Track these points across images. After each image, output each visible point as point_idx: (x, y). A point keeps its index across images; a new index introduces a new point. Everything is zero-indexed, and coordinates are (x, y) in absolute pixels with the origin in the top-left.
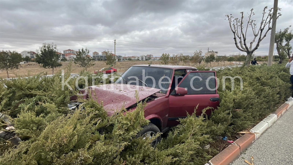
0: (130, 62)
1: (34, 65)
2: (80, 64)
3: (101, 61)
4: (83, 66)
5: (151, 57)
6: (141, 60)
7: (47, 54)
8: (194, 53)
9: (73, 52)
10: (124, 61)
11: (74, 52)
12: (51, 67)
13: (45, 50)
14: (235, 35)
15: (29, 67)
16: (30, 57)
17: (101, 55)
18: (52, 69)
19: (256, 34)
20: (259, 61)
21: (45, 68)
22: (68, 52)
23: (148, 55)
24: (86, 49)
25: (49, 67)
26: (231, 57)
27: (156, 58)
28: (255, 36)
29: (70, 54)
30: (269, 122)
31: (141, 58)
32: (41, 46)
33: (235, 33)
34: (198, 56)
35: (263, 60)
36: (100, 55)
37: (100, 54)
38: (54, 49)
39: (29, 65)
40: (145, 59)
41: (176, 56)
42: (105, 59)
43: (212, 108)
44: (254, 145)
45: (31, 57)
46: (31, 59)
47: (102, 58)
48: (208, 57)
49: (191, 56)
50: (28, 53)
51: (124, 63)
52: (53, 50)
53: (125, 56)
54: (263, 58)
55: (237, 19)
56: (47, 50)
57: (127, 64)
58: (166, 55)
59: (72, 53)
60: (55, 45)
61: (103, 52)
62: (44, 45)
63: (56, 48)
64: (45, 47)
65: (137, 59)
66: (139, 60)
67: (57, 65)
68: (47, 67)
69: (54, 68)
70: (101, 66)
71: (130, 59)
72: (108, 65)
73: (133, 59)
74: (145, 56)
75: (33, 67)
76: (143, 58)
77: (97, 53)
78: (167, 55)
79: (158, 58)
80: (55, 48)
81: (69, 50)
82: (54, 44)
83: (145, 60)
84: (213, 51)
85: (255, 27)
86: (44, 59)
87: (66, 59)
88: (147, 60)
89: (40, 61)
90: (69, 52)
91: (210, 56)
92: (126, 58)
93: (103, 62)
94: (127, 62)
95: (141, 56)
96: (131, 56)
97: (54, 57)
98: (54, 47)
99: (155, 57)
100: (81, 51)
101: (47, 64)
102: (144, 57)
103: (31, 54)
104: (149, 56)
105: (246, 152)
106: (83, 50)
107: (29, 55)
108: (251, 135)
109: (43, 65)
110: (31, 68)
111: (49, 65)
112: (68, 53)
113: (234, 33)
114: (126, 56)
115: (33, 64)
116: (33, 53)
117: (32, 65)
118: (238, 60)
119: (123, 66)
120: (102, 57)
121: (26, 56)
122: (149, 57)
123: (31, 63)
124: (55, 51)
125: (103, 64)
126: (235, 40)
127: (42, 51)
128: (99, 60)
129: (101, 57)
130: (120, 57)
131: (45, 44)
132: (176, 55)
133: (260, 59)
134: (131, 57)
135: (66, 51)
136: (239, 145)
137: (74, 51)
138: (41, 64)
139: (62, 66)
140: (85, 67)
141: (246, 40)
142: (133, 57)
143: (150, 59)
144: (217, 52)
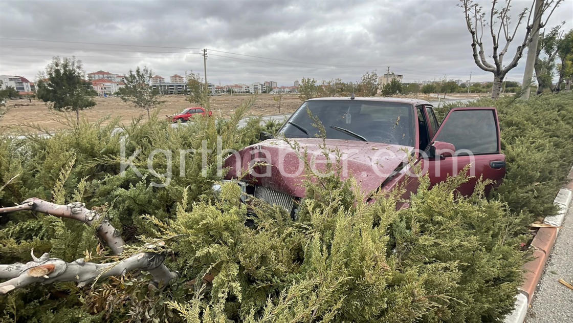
0: (231, 97)
1: (28, 105)
2: (135, 102)
3: (170, 95)
4: (141, 106)
5: (274, 85)
6: (253, 92)
7: (62, 80)
8: (363, 79)
9: (109, 76)
10: (219, 94)
11: (111, 77)
12: (72, 108)
13: (57, 71)
14: (473, 37)
15: (17, 111)
16: (15, 89)
17: (170, 82)
18: (74, 112)
19: (510, 37)
20: (477, 92)
21: (60, 111)
22: (99, 76)
23: (267, 82)
24: (144, 70)
25: (68, 108)
26: (428, 86)
27: (284, 88)
28: (508, 40)
29: (102, 80)
30: (565, 204)
31: (253, 89)
32: (50, 62)
33: (475, 35)
34: (369, 83)
35: (485, 90)
36: (168, 83)
37: (168, 80)
38: (77, 70)
39: (16, 105)
40: (262, 90)
41: (329, 83)
42: (179, 91)
43: (493, 182)
44: (558, 248)
45: (17, 88)
46: (18, 92)
47: (173, 89)
48: (388, 84)
49: (356, 83)
50: (11, 79)
51: (220, 98)
52: (75, 72)
53: (220, 84)
54: (484, 87)
55: (477, 5)
56: (62, 71)
57: (227, 102)
58: (308, 82)
59: (107, 78)
60: (79, 61)
61: (173, 75)
62: (55, 61)
63: (82, 67)
64: (57, 65)
65: (245, 91)
66: (248, 92)
67: (87, 103)
68: (63, 109)
69: (80, 111)
70: (173, 106)
71: (230, 91)
72: (192, 104)
73: (236, 90)
74: (262, 85)
75: (26, 110)
76: (257, 88)
77: (160, 78)
78: (311, 81)
79: (288, 87)
80: (79, 67)
81: (101, 72)
82: (76, 60)
83: (261, 92)
84: (393, 73)
85: (508, 22)
86: (54, 92)
87: (96, 92)
88: (265, 92)
89: (48, 96)
90: (101, 76)
91: (392, 82)
92: (222, 88)
93: (176, 97)
94: (225, 98)
95: (252, 85)
96: (232, 84)
97: (76, 88)
98: (76, 64)
99: (280, 87)
100: (134, 73)
101: (63, 101)
102: (260, 87)
103: (17, 83)
104: (269, 83)
105: (553, 261)
106: (138, 72)
107: (13, 84)
108: (552, 229)
109: (55, 104)
110: (23, 113)
111: (67, 105)
112: (97, 80)
113: (473, 33)
114: (223, 84)
115: (26, 104)
116: (20, 80)
117: (22, 105)
118: (442, 90)
119: (221, 104)
120: (173, 86)
121: (7, 87)
122: (269, 87)
123: (19, 101)
124: (79, 73)
125: (178, 101)
126: (473, 49)
127: (51, 75)
128: (166, 93)
129: (170, 86)
130: (210, 86)
131: (57, 58)
132: (327, 81)
133: (478, 88)
134: (232, 86)
135: (94, 74)
136: (542, 248)
137: (111, 74)
138: (49, 103)
139: (96, 106)
140: (144, 107)
141: (498, 49)
142: (236, 86)
143: (271, 90)
144: (401, 76)
